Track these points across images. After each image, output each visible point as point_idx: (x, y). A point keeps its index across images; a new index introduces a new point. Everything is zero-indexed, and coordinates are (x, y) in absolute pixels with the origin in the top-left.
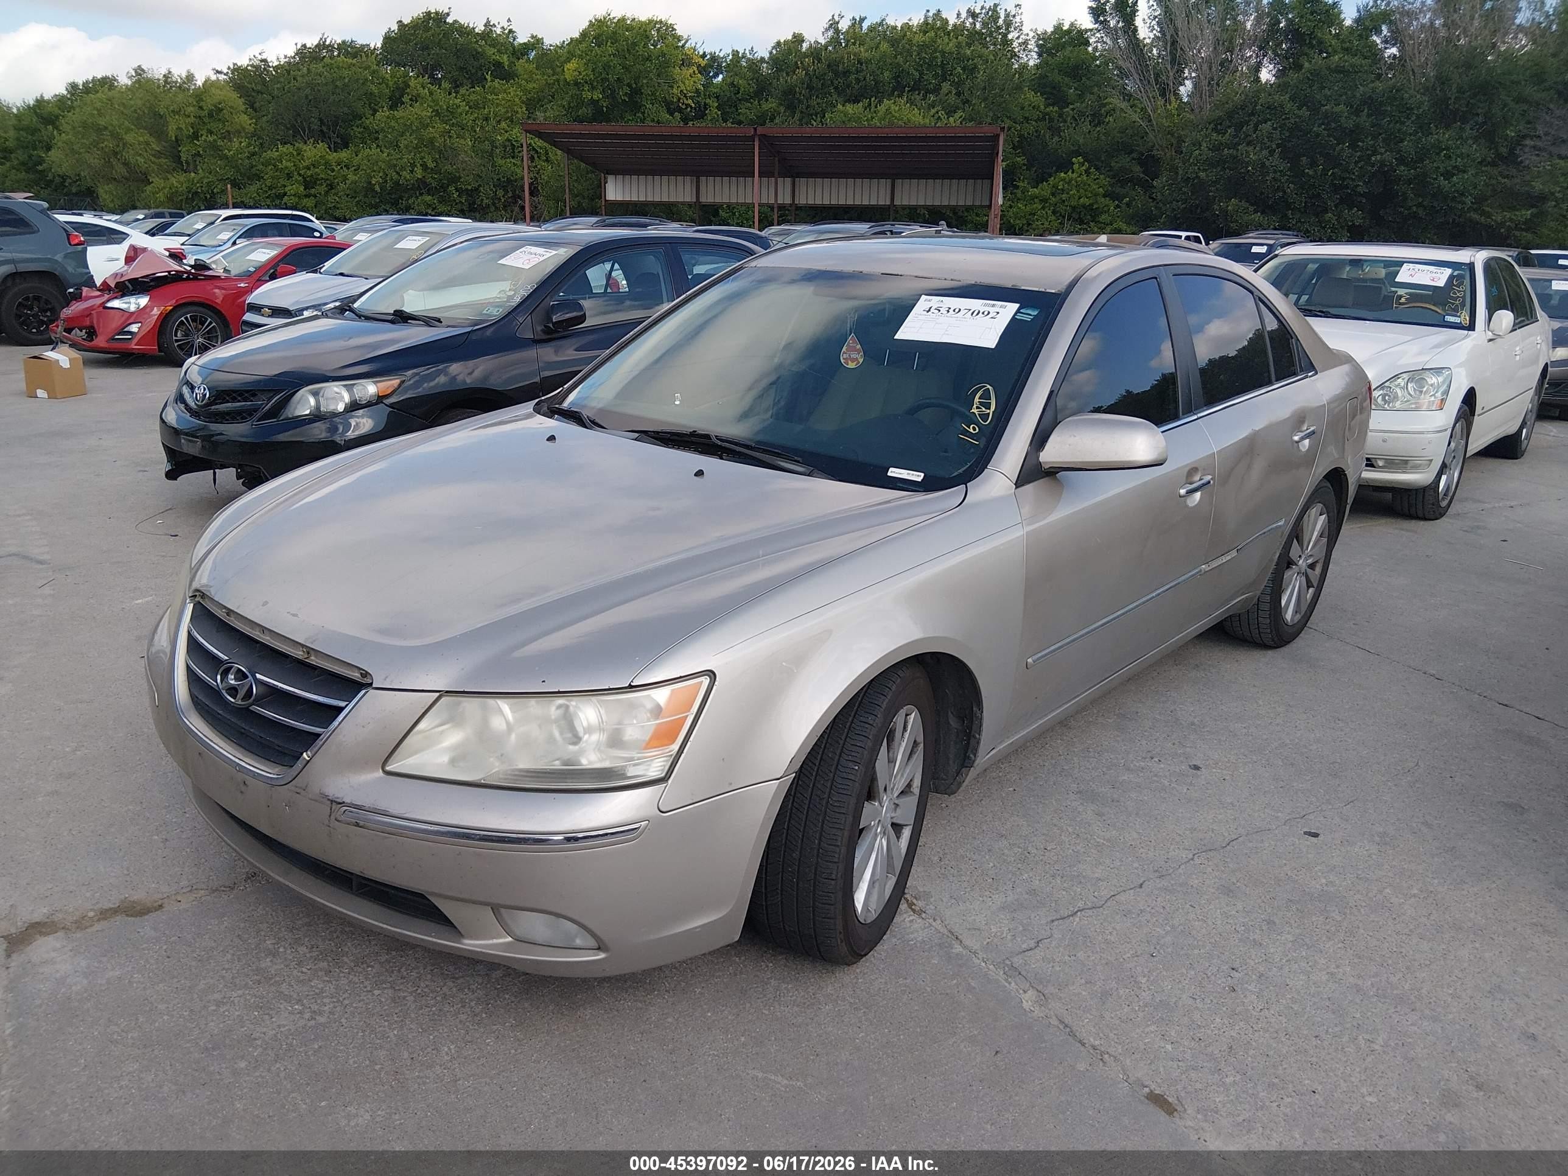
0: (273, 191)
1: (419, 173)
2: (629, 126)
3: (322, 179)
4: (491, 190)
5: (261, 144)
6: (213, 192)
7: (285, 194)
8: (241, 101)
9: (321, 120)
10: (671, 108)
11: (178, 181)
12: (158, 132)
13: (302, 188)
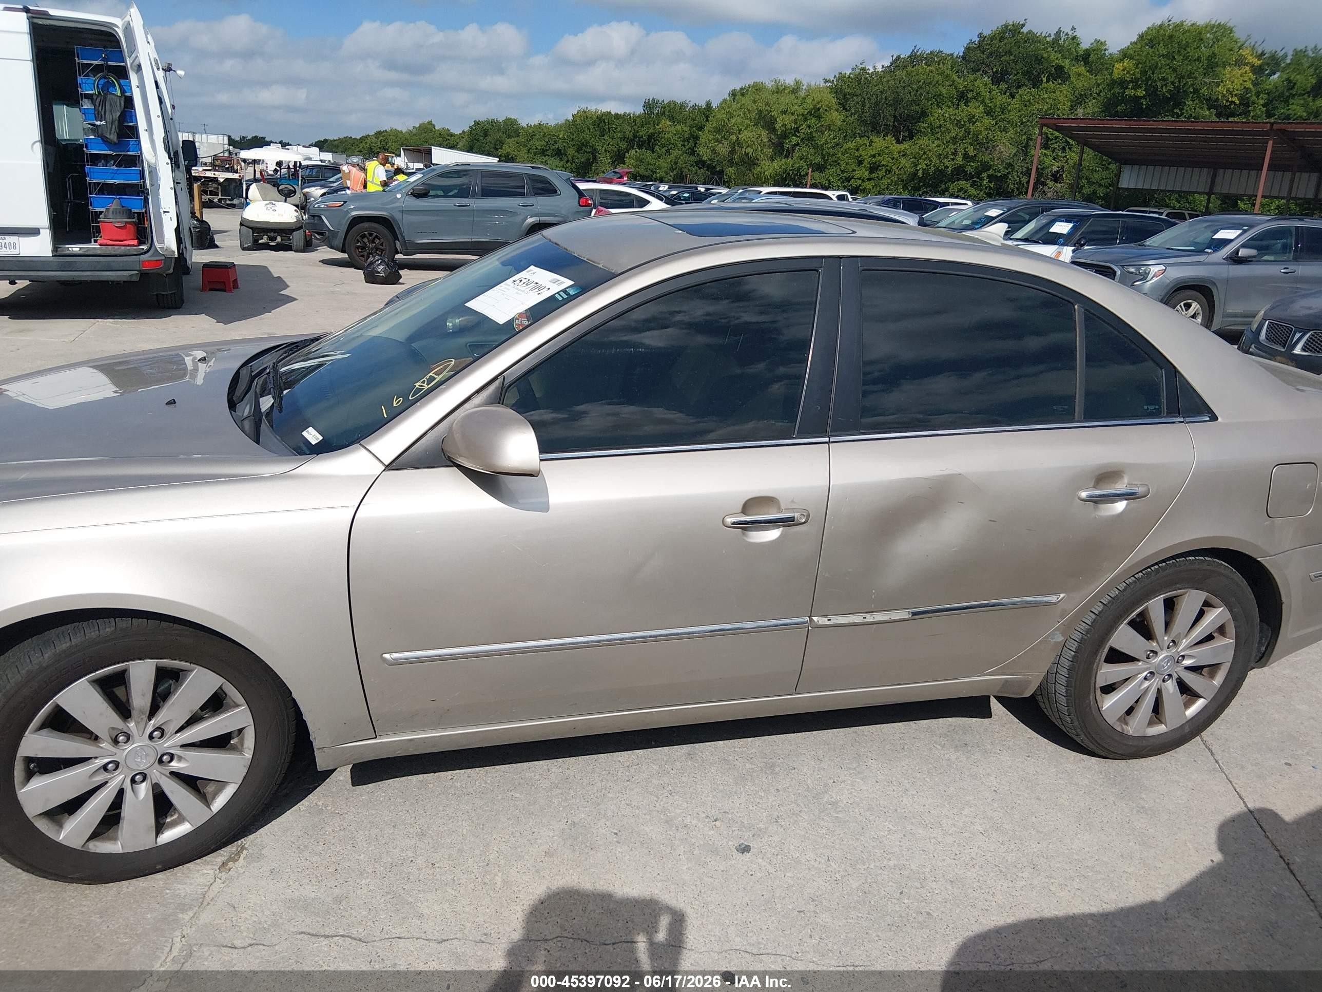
0: (845, 175)
1: (959, 160)
2: (1165, 121)
3: (883, 165)
4: (1018, 177)
5: (844, 136)
6: (800, 174)
7: (853, 177)
8: (834, 101)
9: (895, 117)
10: (1211, 103)
11: (778, 165)
12: (770, 125)
13: (867, 173)
